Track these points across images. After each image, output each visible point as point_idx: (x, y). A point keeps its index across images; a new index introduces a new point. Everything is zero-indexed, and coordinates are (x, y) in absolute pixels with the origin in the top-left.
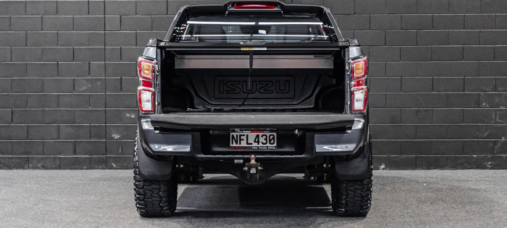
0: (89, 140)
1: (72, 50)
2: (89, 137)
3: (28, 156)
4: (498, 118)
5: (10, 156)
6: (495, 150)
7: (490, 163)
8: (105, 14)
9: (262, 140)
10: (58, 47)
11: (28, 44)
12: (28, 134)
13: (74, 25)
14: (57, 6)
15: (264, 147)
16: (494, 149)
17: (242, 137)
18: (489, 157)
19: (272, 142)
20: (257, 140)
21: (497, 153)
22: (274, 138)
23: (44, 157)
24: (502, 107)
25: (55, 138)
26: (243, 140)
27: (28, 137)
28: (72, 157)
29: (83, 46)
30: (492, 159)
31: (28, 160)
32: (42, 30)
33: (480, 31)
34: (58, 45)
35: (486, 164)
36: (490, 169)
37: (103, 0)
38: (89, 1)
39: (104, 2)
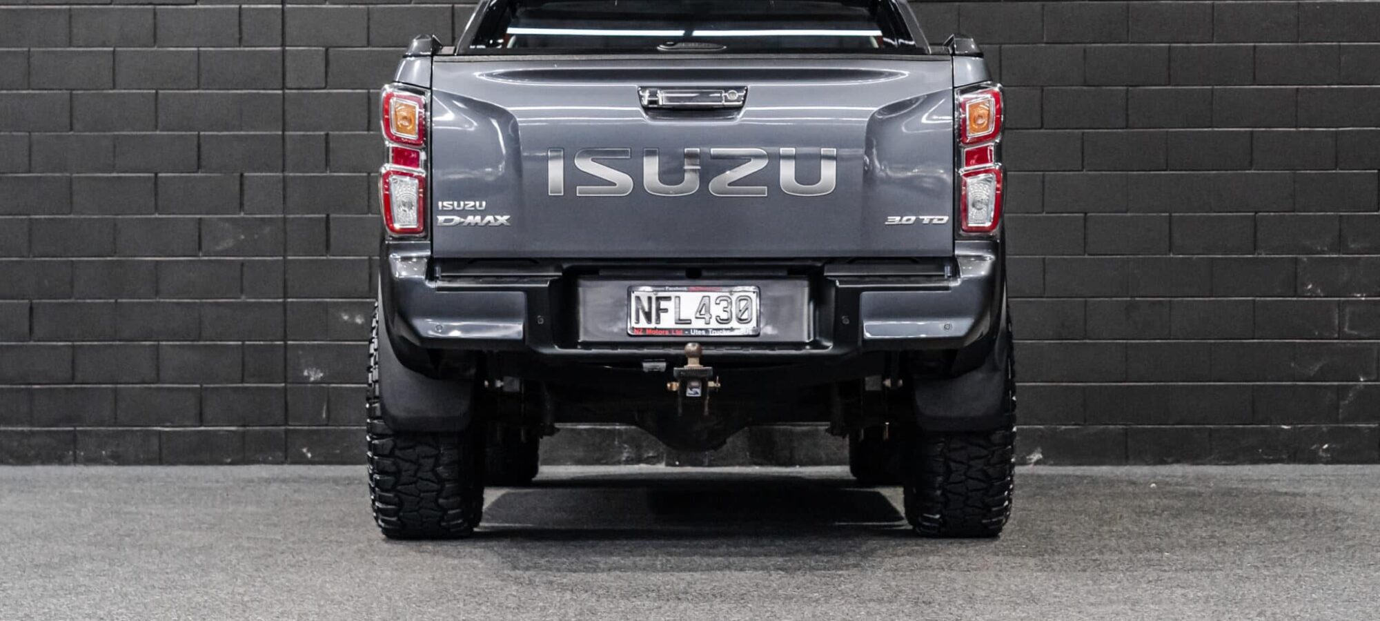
1: (196, 140)
2: (239, 378)
3: (72, 429)
4: (1347, 324)
5: (26, 429)
6: (1341, 411)
7: (1326, 446)
8: (283, 45)
9: (717, 310)
10: (158, 133)
11: (77, 126)
12: (73, 368)
13: (200, 72)
14: (155, 24)
15: (721, 329)
16: (1337, 408)
17: (663, 304)
18: (1325, 429)
19: (744, 316)
20: (703, 312)
21: (1345, 420)
22: (748, 307)
23: (117, 431)
24: (1359, 295)
25: (147, 379)
26: (666, 310)
27: (73, 377)
28: (192, 431)
29: (225, 129)
30: (1332, 436)
31: (73, 440)
32: (114, 88)
33: (1297, 89)
34: (156, 128)
35: (1318, 449)
36: (1327, 463)
37: (280, 6)
38: (240, 8)
39: (283, 9)
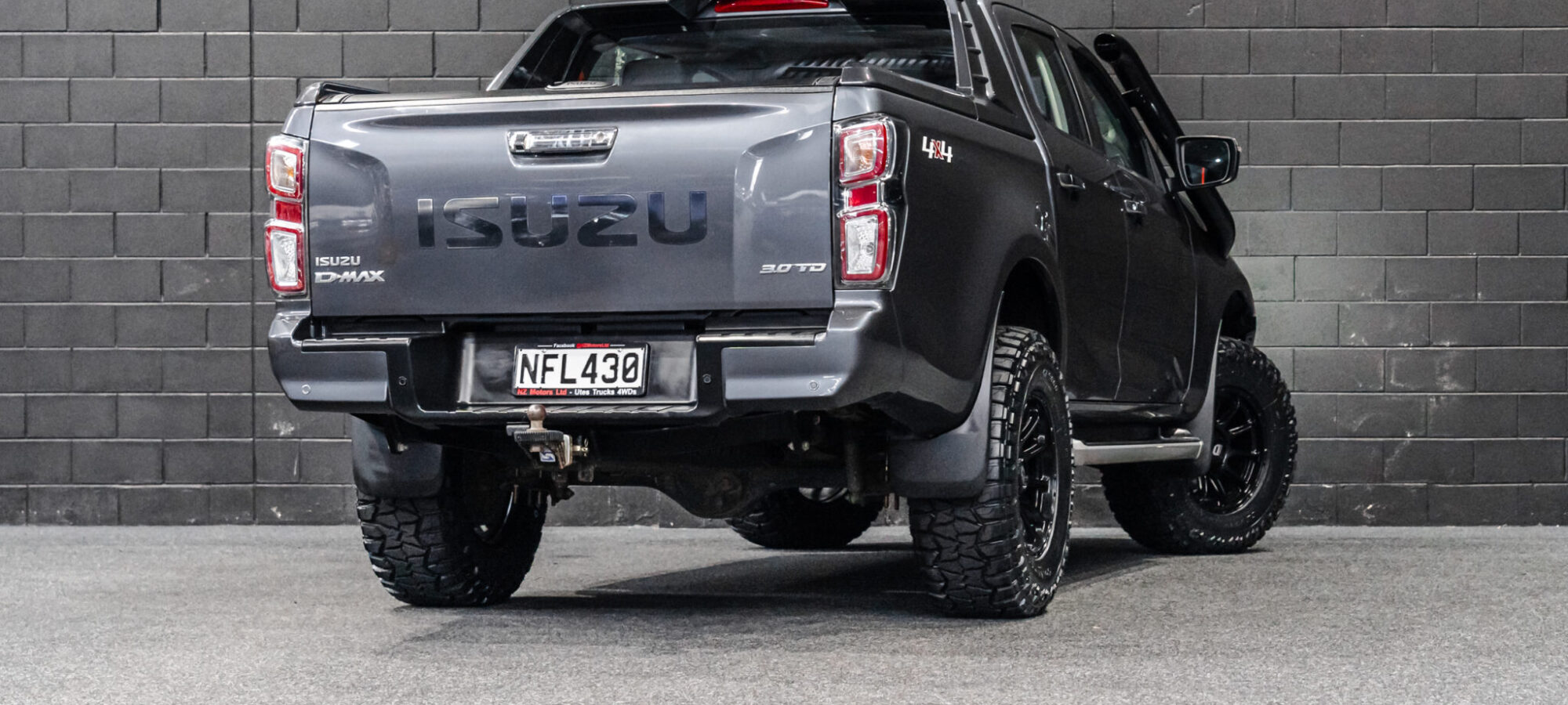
0: (205, 440)
1: (157, 176)
2: (204, 432)
3: (25, 486)
4: (1393, 376)
6: (1386, 469)
7: (1370, 506)
8: (251, 75)
9: (603, 368)
10: (116, 169)
11: (30, 161)
12: (26, 422)
13: (162, 106)
14: (113, 52)
15: (606, 389)
16: (1382, 466)
17: (550, 363)
18: (1369, 488)
19: (631, 375)
20: (589, 371)
21: (1391, 479)
22: (635, 365)
23: (72, 489)
24: (1406, 345)
25: (106, 433)
26: (551, 369)
27: (26, 432)
28: (153, 489)
29: (189, 165)
30: (1377, 496)
31: (26, 497)
32: (70, 121)
33: (1340, 123)
34: (115, 164)
35: (1361, 509)
36: (1373, 524)
37: (248, 33)
38: (205, 35)
39: (251, 37)
